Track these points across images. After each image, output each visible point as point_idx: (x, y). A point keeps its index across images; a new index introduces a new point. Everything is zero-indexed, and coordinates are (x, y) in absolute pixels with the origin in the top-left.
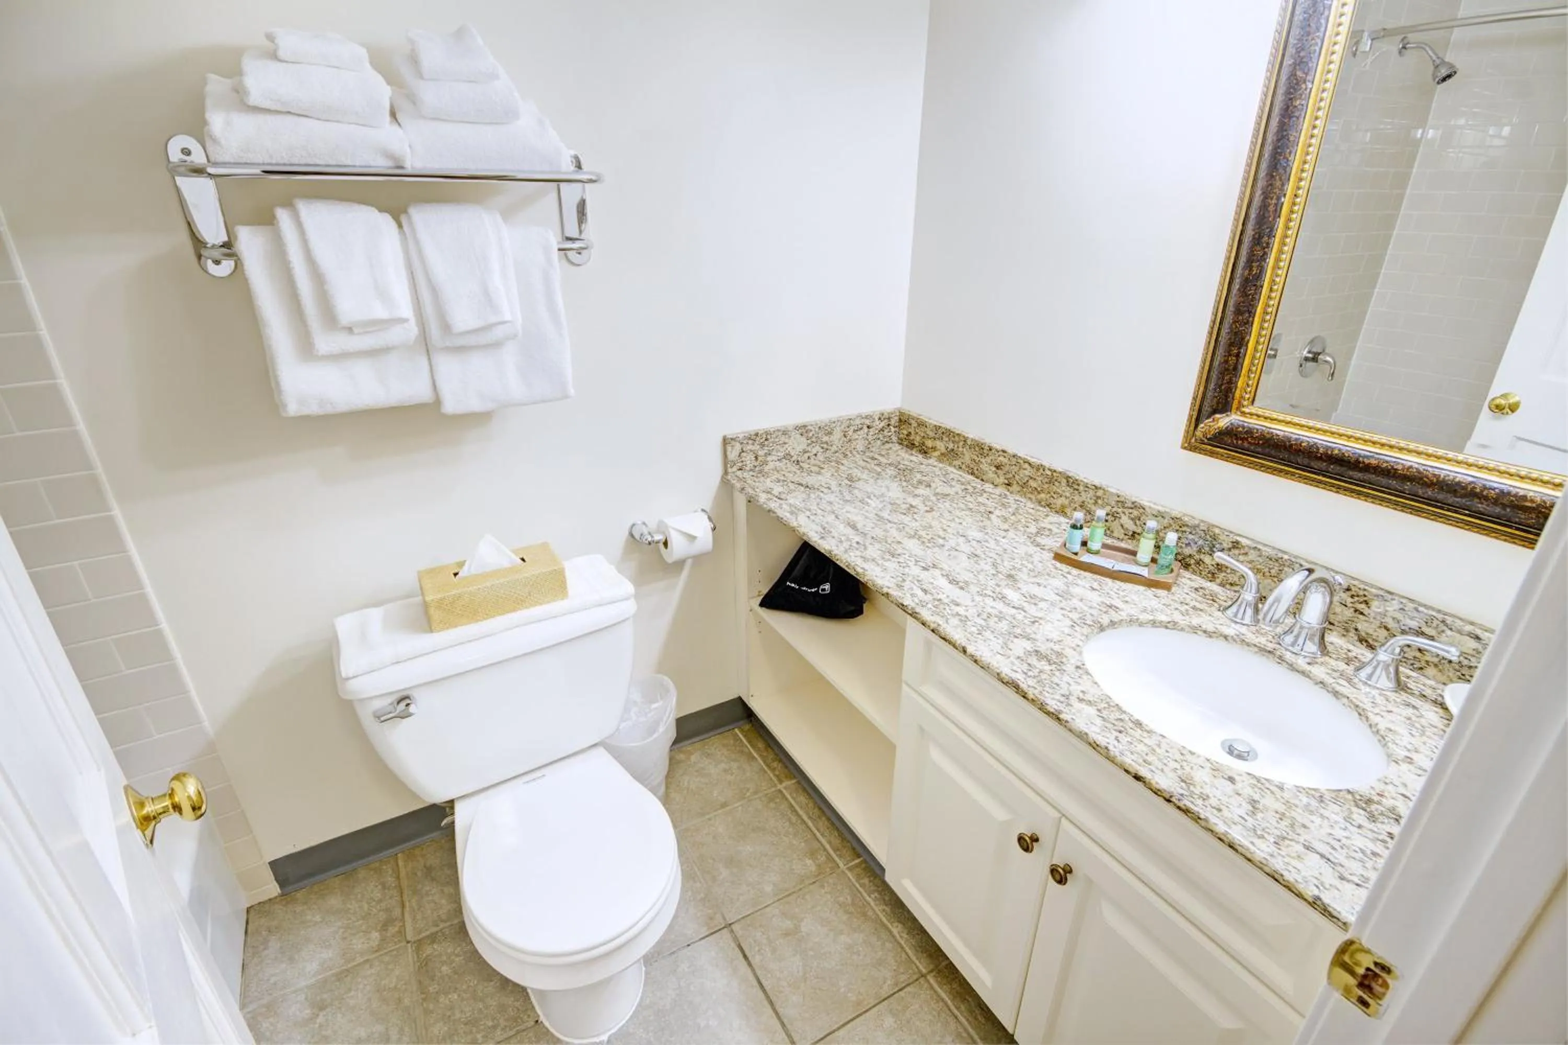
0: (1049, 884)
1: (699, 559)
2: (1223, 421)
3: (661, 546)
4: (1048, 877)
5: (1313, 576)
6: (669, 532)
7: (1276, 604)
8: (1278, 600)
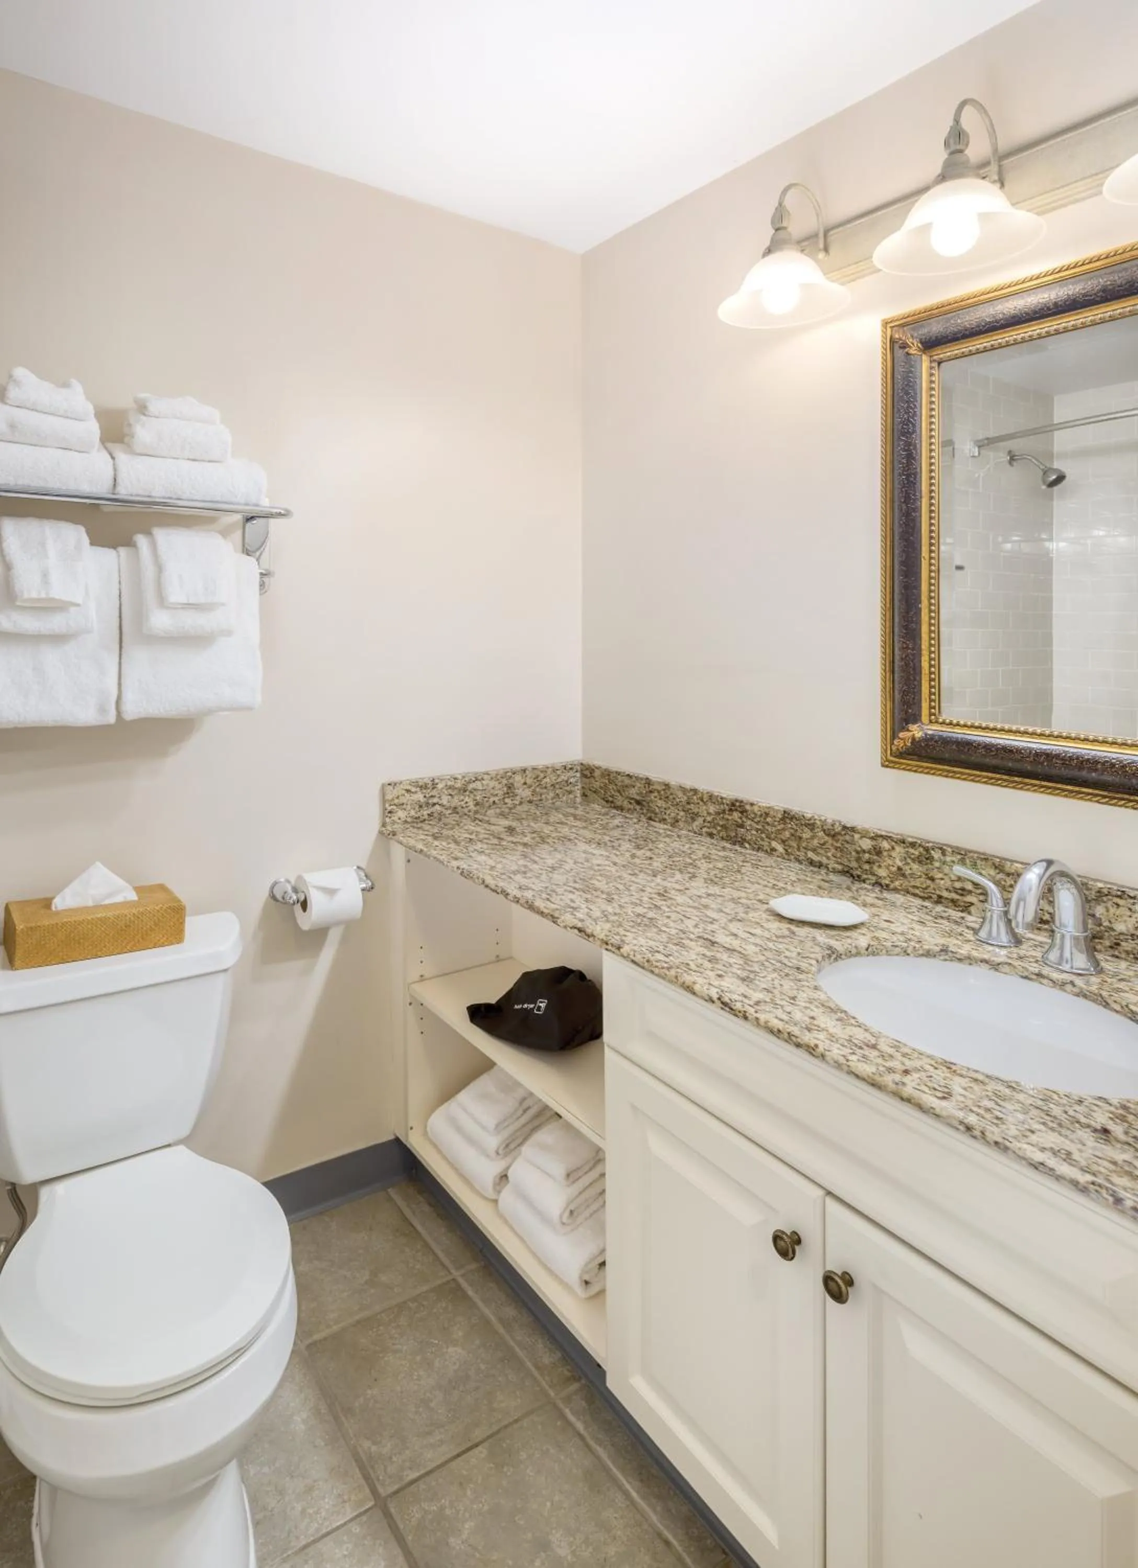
0: (828, 1303)
1: (350, 927)
2: (917, 731)
3: (298, 908)
4: (825, 1296)
5: (1053, 869)
6: (309, 891)
7: (1022, 904)
8: (1021, 899)
